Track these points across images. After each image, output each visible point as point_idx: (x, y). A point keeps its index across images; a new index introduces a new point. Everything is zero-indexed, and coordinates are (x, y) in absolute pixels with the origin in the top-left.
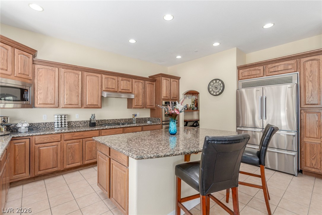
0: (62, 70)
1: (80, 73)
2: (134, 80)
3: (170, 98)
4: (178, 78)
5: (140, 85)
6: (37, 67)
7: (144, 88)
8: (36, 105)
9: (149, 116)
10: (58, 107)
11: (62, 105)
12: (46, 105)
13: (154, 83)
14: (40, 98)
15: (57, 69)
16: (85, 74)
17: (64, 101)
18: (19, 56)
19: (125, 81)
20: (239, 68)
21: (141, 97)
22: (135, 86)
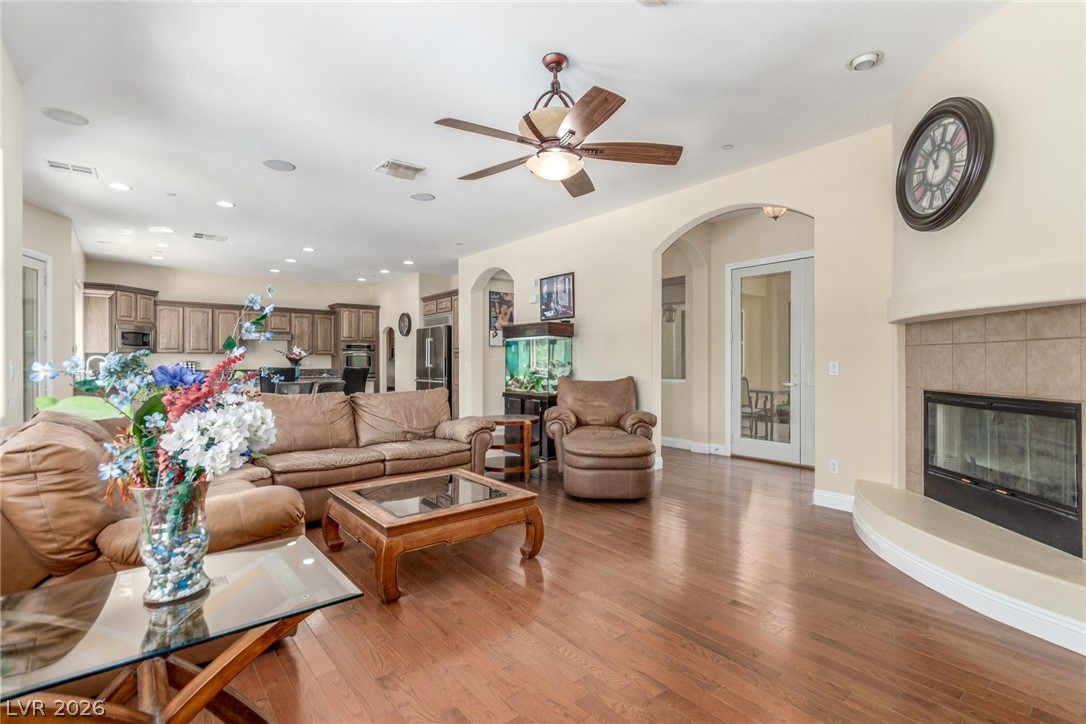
0: (188, 309)
1: (210, 311)
2: (293, 315)
3: (358, 338)
4: (377, 308)
5: (306, 322)
6: (159, 308)
7: (313, 324)
8: (158, 350)
9: (329, 367)
10: (183, 352)
11: (187, 350)
12: (169, 350)
13: (333, 317)
14: (162, 342)
15: (181, 309)
16: (217, 311)
17: (190, 345)
18: (141, 301)
19: (278, 318)
20: (425, 300)
21: (307, 338)
22: (296, 322)
